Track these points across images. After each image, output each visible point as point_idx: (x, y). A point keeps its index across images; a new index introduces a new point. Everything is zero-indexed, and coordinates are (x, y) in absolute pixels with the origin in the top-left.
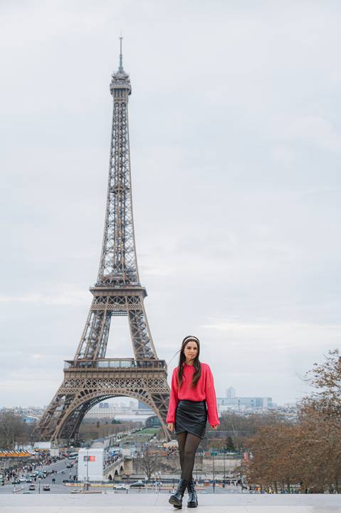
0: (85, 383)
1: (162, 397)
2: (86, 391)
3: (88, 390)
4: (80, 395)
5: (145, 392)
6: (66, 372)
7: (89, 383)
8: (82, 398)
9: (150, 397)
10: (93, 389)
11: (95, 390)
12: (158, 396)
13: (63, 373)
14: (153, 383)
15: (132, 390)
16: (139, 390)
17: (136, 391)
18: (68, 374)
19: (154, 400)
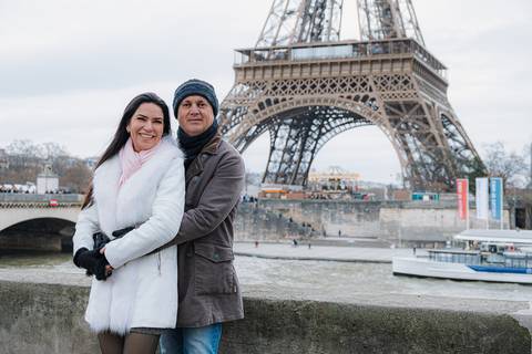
0: (269, 88)
1: (403, 108)
2: (268, 102)
3: (272, 99)
4: (257, 107)
5: (373, 100)
6: (237, 69)
7: (275, 88)
8: (260, 113)
9: (382, 110)
10: (280, 98)
11: (284, 100)
12: (398, 106)
13: (233, 72)
14: (389, 83)
15: (349, 97)
16: (362, 95)
17: (357, 99)
18: (242, 73)
19: (389, 113)
